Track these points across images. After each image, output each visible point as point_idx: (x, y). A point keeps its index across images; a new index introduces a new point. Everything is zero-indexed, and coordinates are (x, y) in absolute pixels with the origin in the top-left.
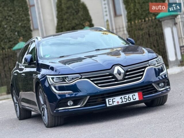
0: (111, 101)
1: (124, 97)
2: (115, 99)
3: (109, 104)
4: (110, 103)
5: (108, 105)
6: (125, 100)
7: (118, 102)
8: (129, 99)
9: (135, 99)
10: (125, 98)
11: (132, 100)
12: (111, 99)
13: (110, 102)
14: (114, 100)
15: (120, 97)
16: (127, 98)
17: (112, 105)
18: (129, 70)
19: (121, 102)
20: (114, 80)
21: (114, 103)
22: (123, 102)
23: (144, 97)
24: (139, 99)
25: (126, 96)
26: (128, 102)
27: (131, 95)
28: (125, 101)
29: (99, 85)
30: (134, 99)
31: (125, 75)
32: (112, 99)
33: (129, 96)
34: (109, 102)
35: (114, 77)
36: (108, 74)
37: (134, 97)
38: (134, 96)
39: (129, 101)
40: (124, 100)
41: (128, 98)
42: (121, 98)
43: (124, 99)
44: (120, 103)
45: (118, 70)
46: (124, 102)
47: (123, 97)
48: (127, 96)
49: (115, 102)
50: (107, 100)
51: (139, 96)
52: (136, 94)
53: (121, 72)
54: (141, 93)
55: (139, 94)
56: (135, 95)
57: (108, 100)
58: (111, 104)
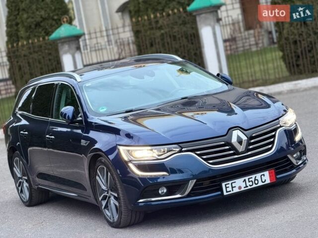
0: (230, 186)
1: (249, 179)
2: (235, 182)
3: (227, 192)
4: (228, 190)
5: (225, 193)
6: (251, 183)
7: (240, 188)
8: (256, 182)
9: (265, 180)
10: (250, 180)
11: (260, 184)
12: (230, 182)
13: (228, 187)
14: (234, 185)
15: (243, 179)
16: (253, 180)
17: (232, 192)
18: (254, 135)
19: (245, 187)
20: (232, 152)
21: (234, 189)
22: (247, 187)
23: (278, 176)
24: (271, 181)
25: (252, 178)
26: (254, 186)
27: (258, 176)
28: (250, 185)
29: (211, 162)
30: (263, 181)
31: (249, 144)
32: (232, 184)
33: (256, 177)
34: (226, 188)
35: (233, 148)
36: (223, 143)
38: (263, 176)
39: (256, 184)
40: (248, 184)
41: (255, 180)
42: (245, 180)
43: (249, 182)
44: (243, 189)
45: (238, 137)
46: (249, 187)
47: (247, 178)
48: (253, 176)
49: (235, 187)
50: (223, 185)
51: (270, 176)
52: (267, 173)
54: (273, 171)
55: (269, 173)
56: (264, 175)
57: (226, 185)
58: (230, 191)
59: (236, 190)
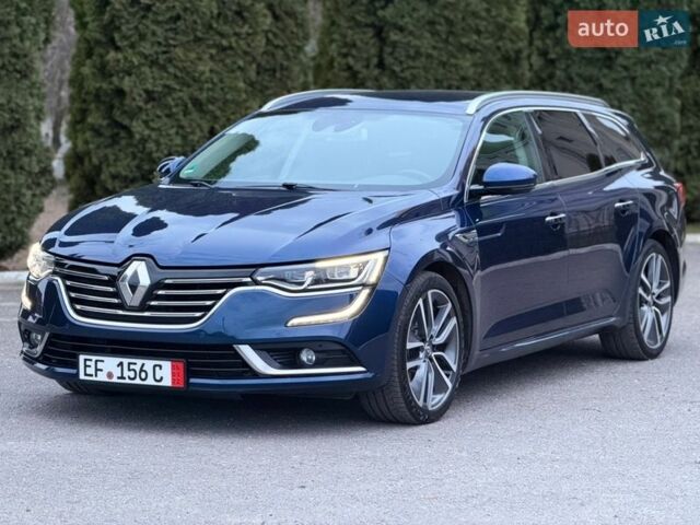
0: (92, 364)
1: (129, 364)
2: (103, 361)
3: (86, 375)
4: (89, 371)
5: (82, 377)
6: (132, 374)
7: (110, 375)
8: (143, 375)
9: (162, 378)
10: (132, 367)
11: (150, 381)
12: (94, 358)
13: (89, 366)
14: (100, 365)
15: (118, 360)
16: (137, 368)
17: (94, 378)
18: (167, 281)
19: (119, 378)
20: (116, 301)
21: (98, 373)
22: (124, 378)
24: (173, 383)
25: (136, 364)
26: (138, 381)
27: (149, 364)
28: (129, 378)
29: (76, 306)
30: (158, 378)
31: (151, 296)
32: (97, 361)
33: (143, 365)
34: (86, 366)
35: (118, 293)
36: (107, 278)
37: (159, 374)
38: (157, 368)
39: (141, 379)
40: (126, 374)
41: (141, 370)
42: (121, 364)
43: (129, 370)
44: (115, 380)
46: (127, 381)
47: (126, 361)
48: (139, 362)
49: (101, 370)
50: (82, 358)
51: (173, 374)
52: (167, 365)
53: (139, 281)
54: (181, 365)
55: (173, 367)
56: (160, 367)
57: (86, 360)
58: (91, 375)
59: (102, 377)
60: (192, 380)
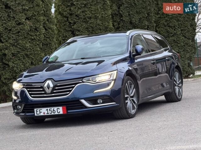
0: (39, 111)
1: (50, 109)
3: (37, 114)
4: (38, 113)
7: (44, 113)
10: (50, 110)
11: (56, 113)
12: (39, 109)
14: (41, 111)
15: (46, 109)
16: (52, 110)
17: (39, 115)
18: (58, 85)
19: (47, 114)
20: (43, 92)
21: (41, 113)
22: (48, 113)
24: (63, 113)
27: (55, 108)
29: (32, 96)
30: (59, 112)
31: (54, 89)
32: (40, 110)
34: (37, 112)
35: (44, 90)
36: (40, 86)
38: (58, 109)
39: (54, 113)
40: (49, 112)
41: (53, 110)
42: (47, 110)
43: (50, 111)
44: (46, 114)
45: (48, 84)
46: (50, 114)
47: (48, 109)
48: (53, 108)
49: (41, 112)
50: (35, 110)
51: (63, 110)
52: (61, 108)
53: (50, 86)
54: (65, 107)
55: (63, 108)
56: (59, 109)
57: (36, 110)
58: (39, 114)
59: (42, 114)
60: (69, 111)
